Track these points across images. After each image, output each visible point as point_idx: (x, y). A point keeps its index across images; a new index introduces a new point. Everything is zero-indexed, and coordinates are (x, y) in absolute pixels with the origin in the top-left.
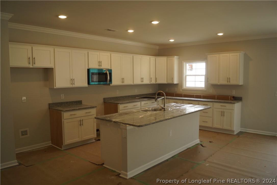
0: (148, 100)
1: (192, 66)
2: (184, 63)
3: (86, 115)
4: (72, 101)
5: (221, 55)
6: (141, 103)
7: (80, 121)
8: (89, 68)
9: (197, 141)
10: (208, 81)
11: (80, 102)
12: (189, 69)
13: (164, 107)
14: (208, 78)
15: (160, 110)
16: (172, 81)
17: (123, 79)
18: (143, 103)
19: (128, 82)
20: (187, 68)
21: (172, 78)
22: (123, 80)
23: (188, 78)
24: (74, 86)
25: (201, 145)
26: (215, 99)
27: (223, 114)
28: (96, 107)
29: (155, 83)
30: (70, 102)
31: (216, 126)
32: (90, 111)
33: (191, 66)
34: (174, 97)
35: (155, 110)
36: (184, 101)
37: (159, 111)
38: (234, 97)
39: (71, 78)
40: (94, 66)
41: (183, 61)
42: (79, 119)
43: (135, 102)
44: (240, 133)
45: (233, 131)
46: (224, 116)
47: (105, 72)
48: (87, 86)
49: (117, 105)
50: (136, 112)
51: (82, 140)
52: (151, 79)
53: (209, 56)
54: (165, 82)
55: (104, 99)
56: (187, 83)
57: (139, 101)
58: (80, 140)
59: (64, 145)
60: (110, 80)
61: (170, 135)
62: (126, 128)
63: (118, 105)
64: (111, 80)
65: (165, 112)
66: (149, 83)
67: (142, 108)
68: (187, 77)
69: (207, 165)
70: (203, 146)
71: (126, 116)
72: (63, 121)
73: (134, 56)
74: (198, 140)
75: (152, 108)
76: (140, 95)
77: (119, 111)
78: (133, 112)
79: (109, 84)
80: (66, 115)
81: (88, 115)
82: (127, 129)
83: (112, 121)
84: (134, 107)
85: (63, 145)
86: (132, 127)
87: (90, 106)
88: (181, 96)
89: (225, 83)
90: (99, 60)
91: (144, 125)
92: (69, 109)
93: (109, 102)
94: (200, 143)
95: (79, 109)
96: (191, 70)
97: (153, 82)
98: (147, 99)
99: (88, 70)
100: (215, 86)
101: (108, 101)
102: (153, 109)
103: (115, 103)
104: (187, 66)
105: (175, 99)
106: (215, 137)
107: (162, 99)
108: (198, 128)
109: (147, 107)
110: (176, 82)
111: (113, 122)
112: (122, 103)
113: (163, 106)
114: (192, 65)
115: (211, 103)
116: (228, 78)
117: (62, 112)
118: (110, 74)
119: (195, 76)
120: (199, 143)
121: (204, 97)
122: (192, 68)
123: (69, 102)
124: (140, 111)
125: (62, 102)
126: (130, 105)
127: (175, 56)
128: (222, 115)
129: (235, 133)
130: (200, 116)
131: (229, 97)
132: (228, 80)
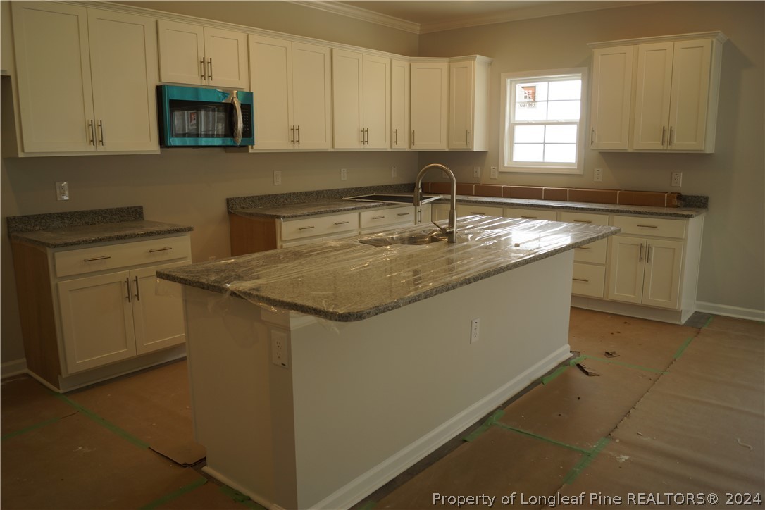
0: (384, 205)
1: (534, 93)
2: (508, 81)
3: (152, 260)
4: (102, 210)
5: (643, 47)
6: (360, 214)
7: (127, 282)
8: (161, 84)
9: (563, 352)
10: (592, 142)
11: (135, 214)
12: (524, 103)
13: (449, 228)
14: (593, 131)
15: (433, 240)
16: (467, 143)
17: (295, 130)
18: (367, 215)
19: (314, 141)
20: (517, 101)
21: (467, 133)
22: (296, 132)
23: (520, 134)
24: (102, 150)
25: (579, 366)
26: (614, 203)
27: (644, 255)
28: (190, 229)
29: (408, 150)
30: (95, 213)
31: (617, 294)
32: (166, 246)
33: (530, 91)
34: (472, 195)
35: (413, 240)
36: (509, 210)
37: (429, 243)
38: (680, 197)
39: (90, 117)
40: (182, 74)
41: (502, 75)
42: (122, 276)
43: (339, 211)
44: (699, 320)
45: (678, 314)
46: (648, 260)
47: (223, 102)
48: (159, 153)
49: (274, 223)
50: (336, 249)
51: (141, 352)
52: (394, 133)
53: (598, 53)
54: (440, 145)
55: (228, 201)
56: (517, 148)
57: (352, 209)
58: (133, 354)
59: (64, 375)
60: (244, 129)
61: (474, 340)
62: (289, 322)
63: (277, 221)
64: (248, 131)
65: (456, 246)
66: (389, 150)
67: (363, 232)
68: (518, 129)
69: (624, 458)
70: (587, 373)
71: (291, 265)
72: (57, 285)
73: (334, 51)
74: (568, 346)
75: (400, 230)
76: (356, 189)
77: (279, 244)
78: (327, 248)
79: (240, 146)
80: (65, 263)
81: (158, 259)
82: (292, 329)
83: (227, 289)
84: (335, 231)
85: (60, 374)
86: (311, 319)
87: (166, 228)
88: (494, 191)
89: (654, 145)
90: (201, 56)
91: (368, 314)
92: (75, 240)
93: (247, 214)
94: (572, 362)
95: (119, 238)
96: (530, 105)
97: (403, 145)
98: (381, 203)
99: (160, 90)
100: (612, 158)
101: (243, 208)
102: (406, 235)
103: (266, 216)
104: (518, 91)
105: (476, 202)
106: (619, 333)
107: (432, 203)
108: (569, 304)
109: (383, 229)
110: (478, 145)
111: (227, 295)
112: (292, 216)
113: (444, 223)
114: (535, 87)
115: (605, 217)
116: (664, 130)
117: (48, 248)
118: (247, 109)
119: (545, 124)
120: (569, 359)
121: (576, 197)
122: (534, 99)
123: (91, 211)
124: (353, 246)
125: (61, 213)
126: (322, 224)
127: (478, 56)
128: (641, 259)
129: (683, 321)
130: (575, 261)
131: (666, 195)
132: (667, 133)
